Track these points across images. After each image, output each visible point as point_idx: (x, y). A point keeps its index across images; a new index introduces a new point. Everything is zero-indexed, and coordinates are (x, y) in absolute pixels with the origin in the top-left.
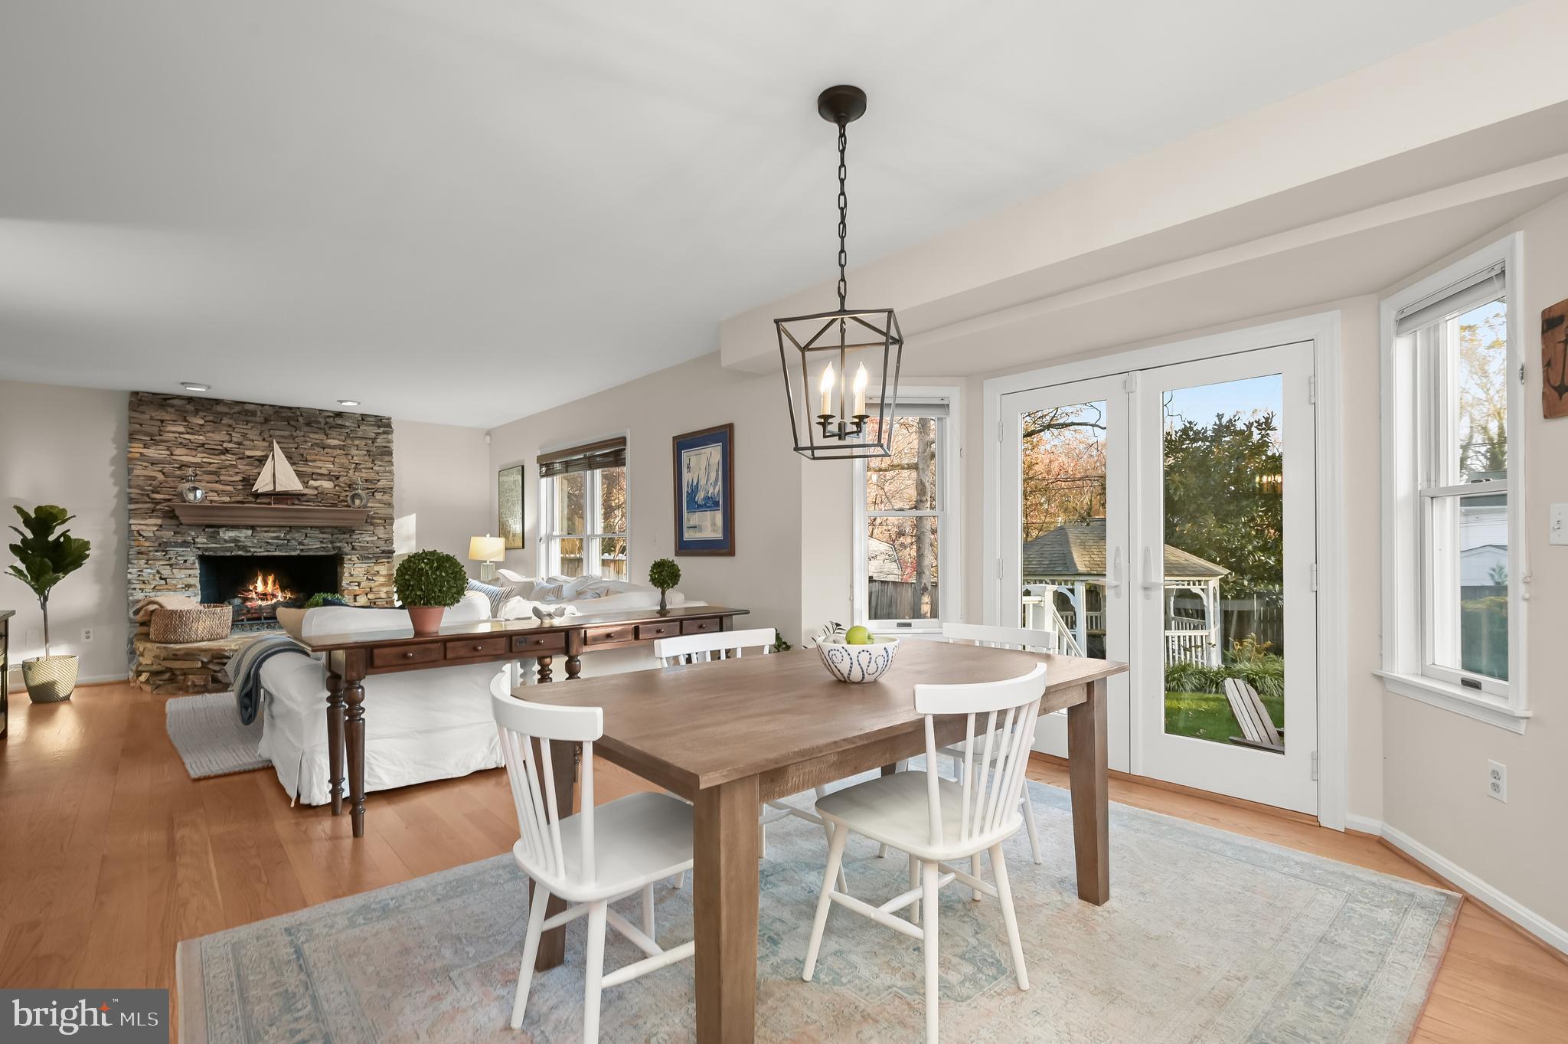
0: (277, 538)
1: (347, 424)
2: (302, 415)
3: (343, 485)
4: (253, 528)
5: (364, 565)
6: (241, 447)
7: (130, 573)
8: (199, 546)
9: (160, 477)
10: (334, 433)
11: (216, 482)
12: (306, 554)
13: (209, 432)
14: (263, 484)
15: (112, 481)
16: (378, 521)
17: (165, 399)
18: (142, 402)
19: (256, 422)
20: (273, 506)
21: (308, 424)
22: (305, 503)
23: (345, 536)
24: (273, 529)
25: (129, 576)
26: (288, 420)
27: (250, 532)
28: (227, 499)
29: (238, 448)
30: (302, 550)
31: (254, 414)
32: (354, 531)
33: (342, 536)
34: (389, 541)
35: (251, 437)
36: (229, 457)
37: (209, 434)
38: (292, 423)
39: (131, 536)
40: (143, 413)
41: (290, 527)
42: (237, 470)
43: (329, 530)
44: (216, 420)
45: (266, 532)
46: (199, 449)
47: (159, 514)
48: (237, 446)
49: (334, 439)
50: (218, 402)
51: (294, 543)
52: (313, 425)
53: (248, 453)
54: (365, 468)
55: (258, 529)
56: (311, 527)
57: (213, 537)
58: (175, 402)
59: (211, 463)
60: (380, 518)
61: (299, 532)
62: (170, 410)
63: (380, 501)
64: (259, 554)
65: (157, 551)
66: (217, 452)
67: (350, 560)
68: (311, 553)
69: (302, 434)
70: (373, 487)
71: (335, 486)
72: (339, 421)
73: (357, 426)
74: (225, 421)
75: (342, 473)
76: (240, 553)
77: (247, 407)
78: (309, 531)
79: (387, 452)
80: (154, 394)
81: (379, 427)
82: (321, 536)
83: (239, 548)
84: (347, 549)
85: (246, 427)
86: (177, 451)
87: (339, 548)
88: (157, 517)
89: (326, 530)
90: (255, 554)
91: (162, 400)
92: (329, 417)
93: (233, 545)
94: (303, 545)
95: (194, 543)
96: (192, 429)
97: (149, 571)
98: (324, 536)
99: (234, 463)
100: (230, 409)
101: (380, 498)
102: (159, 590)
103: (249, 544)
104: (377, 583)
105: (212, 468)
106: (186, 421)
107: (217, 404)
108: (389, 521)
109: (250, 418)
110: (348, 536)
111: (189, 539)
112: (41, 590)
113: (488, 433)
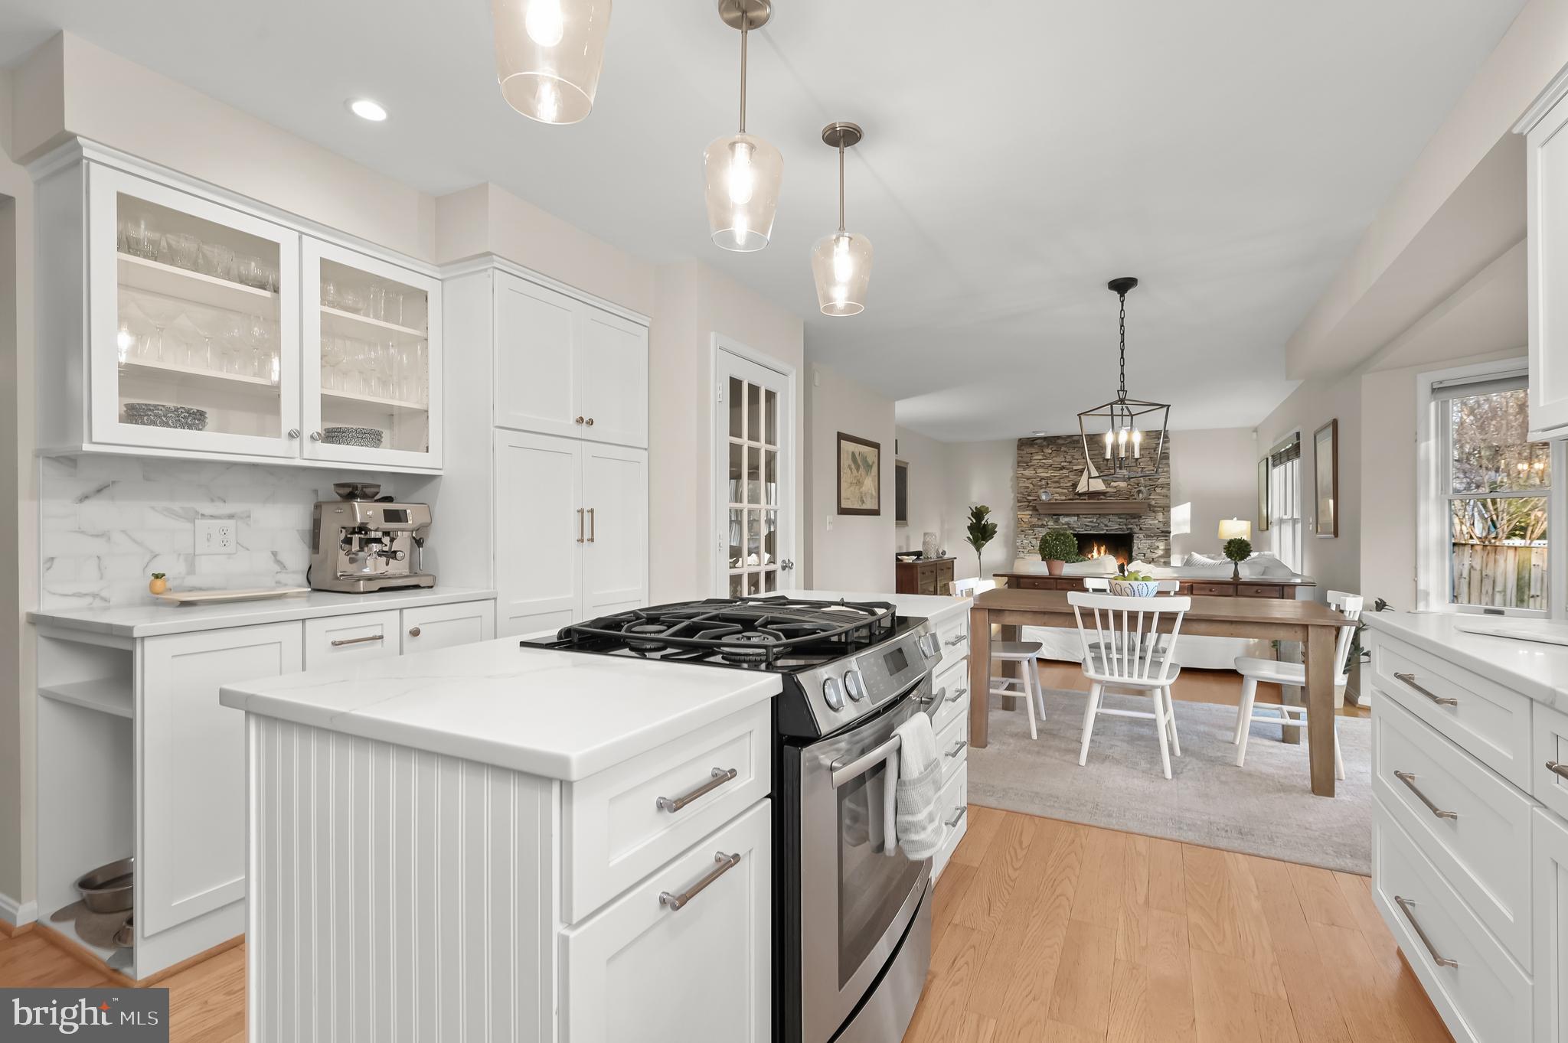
0: (1092, 522)
3: (1132, 485)
4: (1078, 515)
5: (1148, 541)
7: (1017, 542)
9: (1031, 486)
11: (1058, 487)
12: (1109, 532)
14: (1082, 488)
15: (1011, 490)
16: (1159, 509)
17: (1033, 441)
18: (1027, 444)
19: (1079, 447)
20: (1087, 501)
22: (1108, 498)
23: (1135, 520)
24: (1089, 516)
25: (1017, 544)
26: (1097, 443)
27: (1076, 518)
28: (1064, 498)
30: (1107, 529)
31: (1077, 442)
32: (1141, 517)
33: (1133, 520)
34: (1167, 523)
35: (1076, 457)
36: (1065, 471)
37: (1055, 458)
38: (1100, 444)
39: (1019, 521)
40: (1024, 450)
41: (1099, 514)
42: (1069, 479)
43: (1123, 516)
44: (1057, 449)
45: (1086, 518)
46: (1050, 468)
47: (1031, 508)
48: (1068, 464)
50: (1058, 437)
51: (1102, 525)
53: (1075, 468)
55: (1081, 516)
56: (1112, 514)
57: (1057, 521)
58: (1038, 441)
59: (1056, 476)
60: (1160, 507)
61: (1105, 518)
62: (1036, 446)
63: (1159, 494)
64: (1081, 533)
65: (1029, 530)
66: (1059, 469)
67: (1137, 537)
68: (1113, 532)
70: (1155, 484)
71: (1128, 485)
74: (1063, 449)
76: (1072, 531)
77: (1075, 438)
78: (1111, 517)
79: (1166, 457)
80: (1028, 438)
81: (1159, 438)
82: (1119, 520)
84: (1136, 529)
85: (1076, 451)
86: (1039, 471)
87: (1131, 529)
88: (1030, 510)
90: (1079, 532)
93: (1066, 527)
96: (1046, 457)
98: (1121, 520)
100: (1064, 441)
101: (1160, 492)
102: (1031, 553)
103: (1075, 526)
104: (1157, 555)
105: (1056, 479)
106: (1043, 452)
107: (1058, 439)
108: (1166, 509)
109: (1075, 445)
110: (1136, 520)
111: (1045, 523)
112: (978, 549)
113: (1255, 430)
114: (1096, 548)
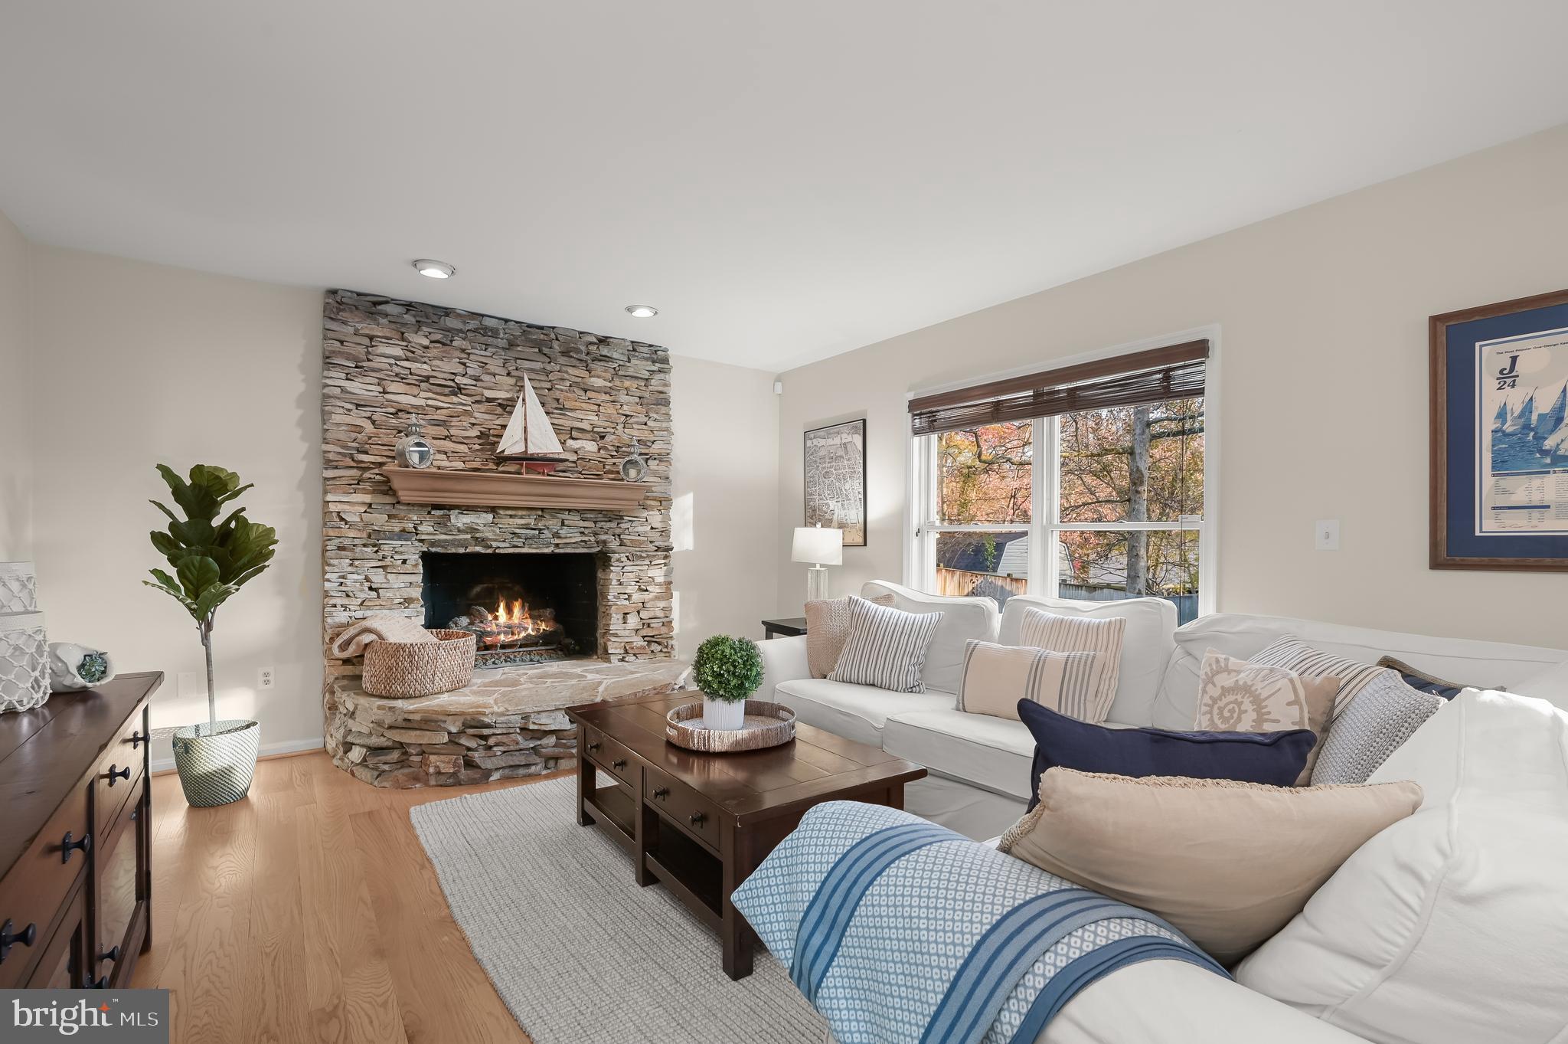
0: (526, 527)
1: (615, 355)
2: (557, 339)
3: (610, 448)
4: (493, 510)
5: (633, 568)
6: (479, 384)
7: (329, 580)
8: (423, 537)
9: (368, 427)
10: (598, 367)
11: (447, 437)
12: (562, 551)
13: (435, 358)
14: (511, 444)
15: (299, 432)
16: (653, 503)
17: (375, 304)
18: (343, 306)
19: (497, 347)
20: (525, 476)
21: (565, 353)
22: (561, 474)
24: (520, 513)
25: (327, 584)
26: (539, 345)
27: (490, 517)
28: (460, 465)
29: (475, 386)
30: (557, 545)
31: (495, 333)
32: (621, 517)
33: (609, 525)
34: (665, 532)
35: (492, 369)
36: (463, 399)
37: (435, 362)
38: (546, 350)
39: (330, 519)
40: (344, 323)
41: (542, 510)
42: (473, 421)
43: (592, 515)
44: (444, 340)
45: (511, 516)
46: (422, 384)
47: (367, 486)
48: (474, 383)
49: (599, 377)
50: (447, 312)
51: (547, 534)
52: (571, 354)
53: (489, 394)
54: (637, 423)
55: (501, 512)
56: (570, 510)
57: (443, 524)
58: (389, 308)
59: (438, 408)
60: (656, 499)
61: (554, 517)
62: (383, 320)
63: (655, 473)
64: (502, 551)
65: (365, 545)
66: (447, 390)
67: (618, 560)
68: (569, 550)
69: (558, 367)
70: (647, 451)
71: (600, 448)
72: (604, 351)
73: (626, 359)
74: (458, 342)
75: (608, 430)
76: (479, 549)
77: (488, 322)
78: (565, 516)
79: (662, 401)
80: (359, 294)
81: (654, 362)
82: (582, 524)
83: (479, 541)
84: (614, 544)
85: (483, 353)
86: (392, 387)
87: (605, 542)
88: (365, 492)
89: (588, 516)
90: (497, 551)
91: (372, 305)
92: (591, 343)
93: (469, 536)
94: (560, 537)
95: (417, 534)
96: (413, 352)
97: (355, 576)
98: (586, 524)
99: (469, 408)
100: (465, 323)
101: (656, 468)
102: (369, 608)
103: (490, 536)
104: (651, 596)
105: (440, 415)
106: (403, 339)
107: (447, 315)
108: (665, 502)
109: (490, 340)
110: (613, 525)
111: (410, 526)
112: (202, 612)
113: (779, 378)
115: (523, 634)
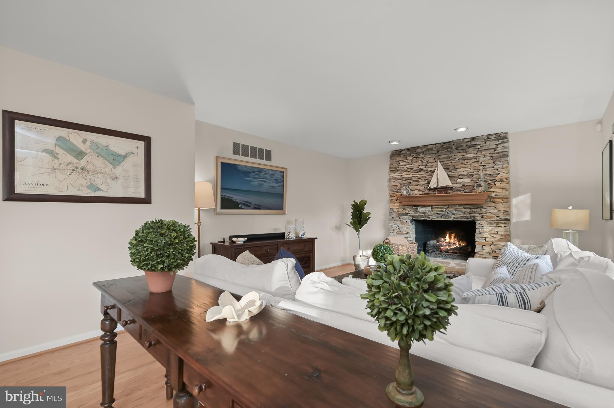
0: (442, 211)
1: (478, 143)
2: (454, 145)
3: (475, 180)
4: (432, 206)
5: (488, 227)
6: (427, 167)
7: (389, 226)
8: (411, 215)
9: (399, 185)
10: (470, 151)
11: (418, 185)
12: (456, 220)
13: (414, 162)
14: (433, 184)
16: (498, 200)
17: (401, 152)
18: (397, 154)
19: (433, 154)
20: (436, 195)
21: (457, 149)
22: (455, 192)
23: (477, 210)
24: (440, 207)
25: (389, 227)
26: (447, 148)
27: (430, 208)
28: (421, 193)
29: (426, 168)
30: (454, 218)
31: (432, 149)
32: (482, 207)
33: (476, 210)
34: (507, 212)
35: (430, 161)
36: (422, 172)
38: (449, 150)
40: (393, 159)
41: (448, 205)
42: (425, 179)
43: (468, 207)
44: (417, 156)
45: (437, 208)
46: (411, 171)
47: (398, 201)
48: (425, 167)
49: (471, 153)
50: (418, 147)
51: (450, 214)
52: (459, 148)
53: (429, 169)
54: (489, 168)
55: (434, 207)
56: (459, 205)
57: (416, 211)
58: (403, 152)
59: (415, 177)
60: (499, 198)
61: (452, 208)
62: (402, 156)
63: (499, 187)
64: (434, 219)
65: (397, 217)
66: (417, 171)
67: (479, 224)
68: (459, 219)
69: (454, 154)
70: (494, 179)
71: (472, 180)
72: (473, 143)
73: (484, 143)
74: (421, 155)
75: (475, 173)
76: (427, 219)
77: (429, 147)
78: (457, 207)
79: (505, 155)
80: (397, 151)
81: (498, 140)
82: (463, 210)
83: (428, 216)
84: (478, 217)
85: (429, 157)
86: (404, 173)
87: (474, 217)
88: (398, 203)
89: (466, 207)
90: (432, 219)
92: (468, 142)
93: (423, 214)
94: (454, 215)
95: (409, 214)
96: (408, 162)
97: (395, 225)
98: (465, 210)
99: (424, 175)
100: (422, 149)
101: (499, 185)
102: (398, 234)
103: (430, 214)
104: (496, 239)
105: (416, 179)
106: (407, 159)
107: (417, 149)
108: (506, 199)
109: (430, 152)
110: (479, 210)
111: (407, 212)
114: (448, 235)
115: (454, 246)
